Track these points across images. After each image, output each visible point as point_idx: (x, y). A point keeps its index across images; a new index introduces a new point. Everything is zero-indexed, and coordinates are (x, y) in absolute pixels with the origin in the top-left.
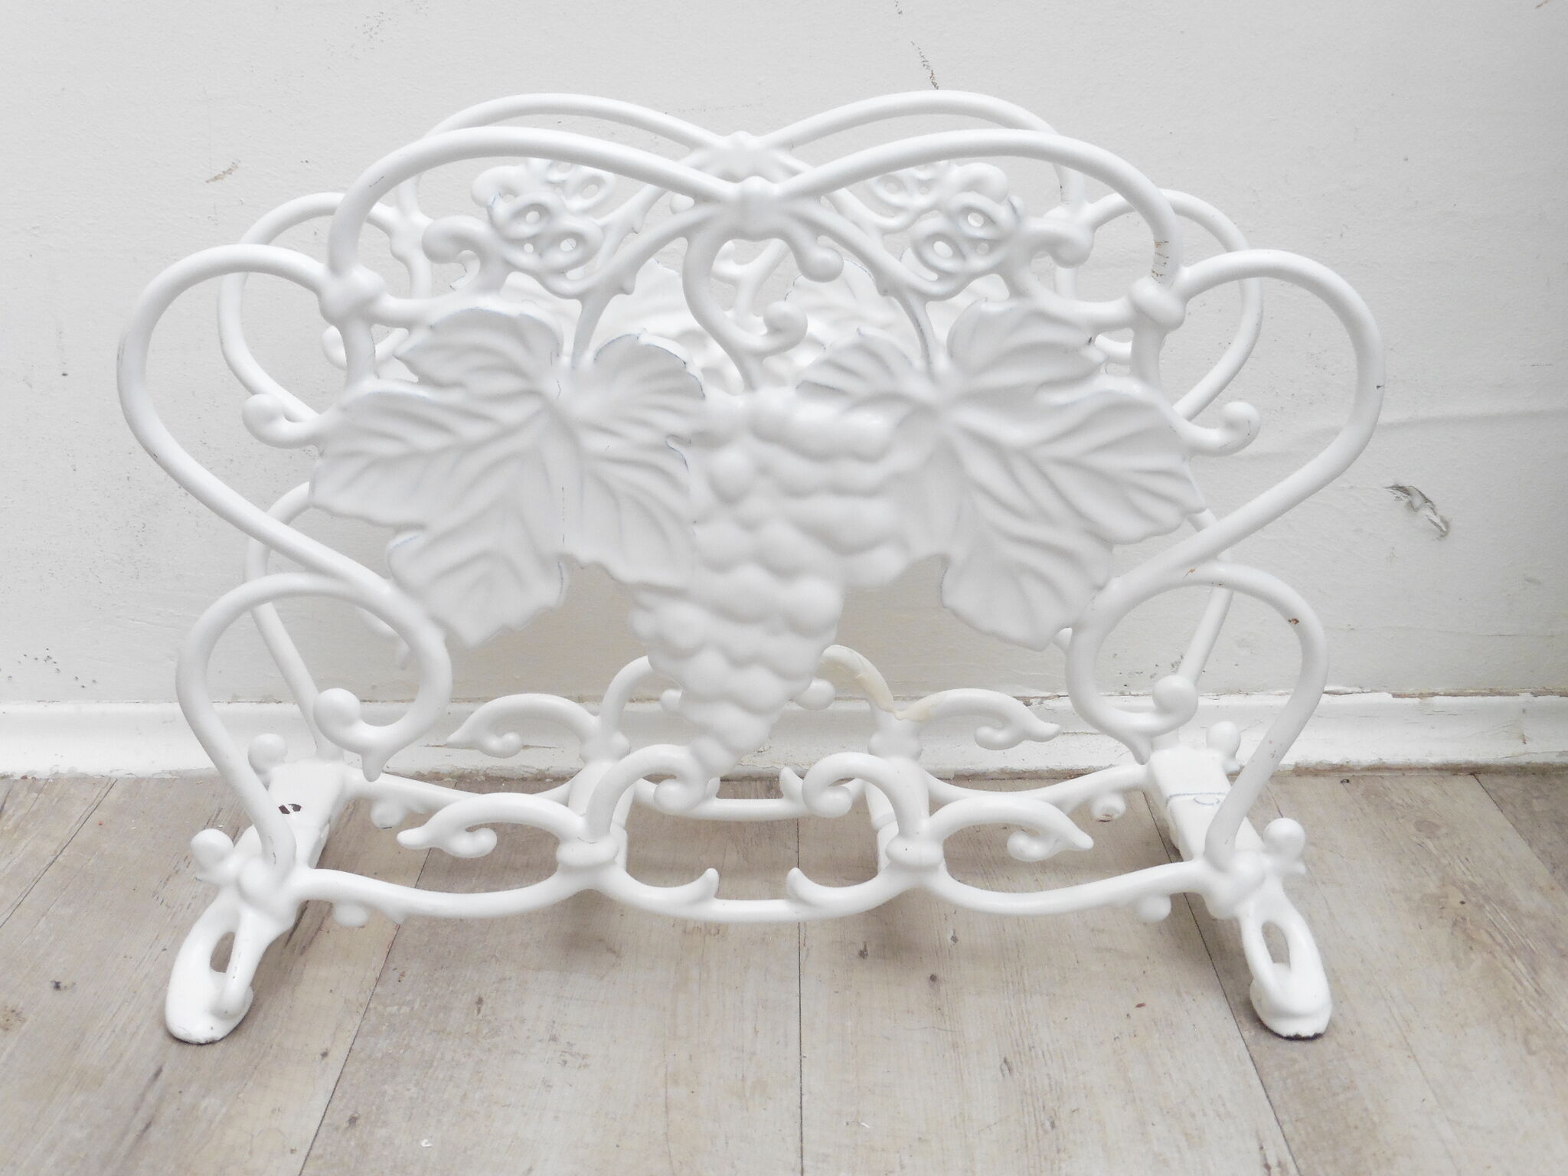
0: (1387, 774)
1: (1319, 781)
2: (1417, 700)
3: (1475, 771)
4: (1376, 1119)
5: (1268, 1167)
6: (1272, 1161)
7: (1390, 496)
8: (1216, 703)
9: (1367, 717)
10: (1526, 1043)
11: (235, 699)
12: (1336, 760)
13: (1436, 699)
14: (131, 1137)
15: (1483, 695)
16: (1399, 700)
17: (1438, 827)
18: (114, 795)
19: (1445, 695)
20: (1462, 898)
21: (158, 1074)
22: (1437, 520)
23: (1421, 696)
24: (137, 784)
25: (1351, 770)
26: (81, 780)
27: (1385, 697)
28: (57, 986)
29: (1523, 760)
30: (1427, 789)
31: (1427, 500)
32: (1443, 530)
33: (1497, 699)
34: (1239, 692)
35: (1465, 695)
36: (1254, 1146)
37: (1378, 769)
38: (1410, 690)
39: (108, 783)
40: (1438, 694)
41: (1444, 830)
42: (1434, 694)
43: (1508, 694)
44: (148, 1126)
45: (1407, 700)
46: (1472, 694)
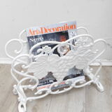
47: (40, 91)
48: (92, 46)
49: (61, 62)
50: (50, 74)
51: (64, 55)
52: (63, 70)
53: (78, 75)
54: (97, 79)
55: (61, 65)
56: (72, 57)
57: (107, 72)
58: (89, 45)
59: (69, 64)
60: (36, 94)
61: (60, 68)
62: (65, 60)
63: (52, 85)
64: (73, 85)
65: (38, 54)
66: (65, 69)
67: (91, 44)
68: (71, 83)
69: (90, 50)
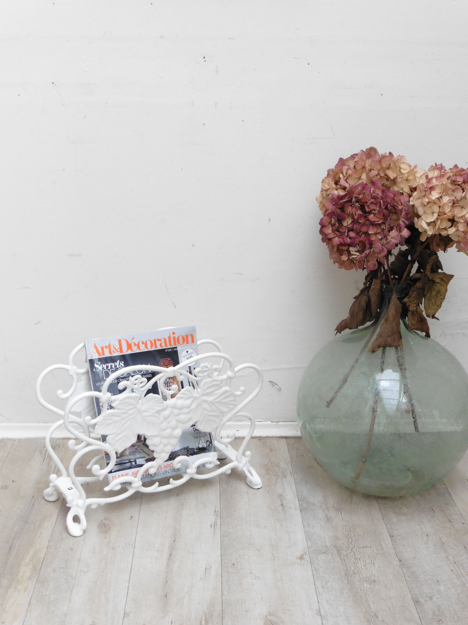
0: (268, 438)
1: (255, 439)
2: (276, 423)
3: (286, 438)
4: (236, 504)
5: (215, 512)
6: (216, 511)
7: (269, 383)
8: (235, 423)
9: (266, 426)
10: (268, 492)
11: (39, 422)
12: (258, 435)
13: (280, 423)
14: (31, 507)
15: (289, 422)
16: (272, 423)
17: (273, 450)
18: (16, 443)
19: (282, 422)
20: (271, 465)
21: (34, 496)
22: (278, 388)
23: (277, 422)
24: (20, 440)
25: (261, 437)
26: (9, 439)
27: (270, 423)
28: (13, 481)
29: (296, 435)
30: (275, 442)
31: (276, 384)
32: (280, 390)
33: (293, 423)
34: (240, 421)
35: (286, 422)
36: (214, 508)
37: (267, 437)
38: (275, 421)
39: (14, 440)
40: (280, 422)
41: (274, 451)
42: (279, 422)
43: (295, 422)
44: (33, 505)
45: (274, 423)
46: (288, 422)
47: (115, 483)
48: (230, 378)
49: (167, 413)
50: (141, 440)
51: (173, 396)
52: (168, 431)
53: (202, 450)
54: (245, 460)
55: (166, 418)
56: (188, 402)
57: (271, 450)
58: (225, 377)
59: (182, 417)
60: (107, 489)
61: (164, 425)
62: (174, 407)
63: (142, 470)
64: (191, 471)
65: (121, 391)
66: (174, 429)
67: (229, 373)
68: (187, 467)
69: (226, 388)
